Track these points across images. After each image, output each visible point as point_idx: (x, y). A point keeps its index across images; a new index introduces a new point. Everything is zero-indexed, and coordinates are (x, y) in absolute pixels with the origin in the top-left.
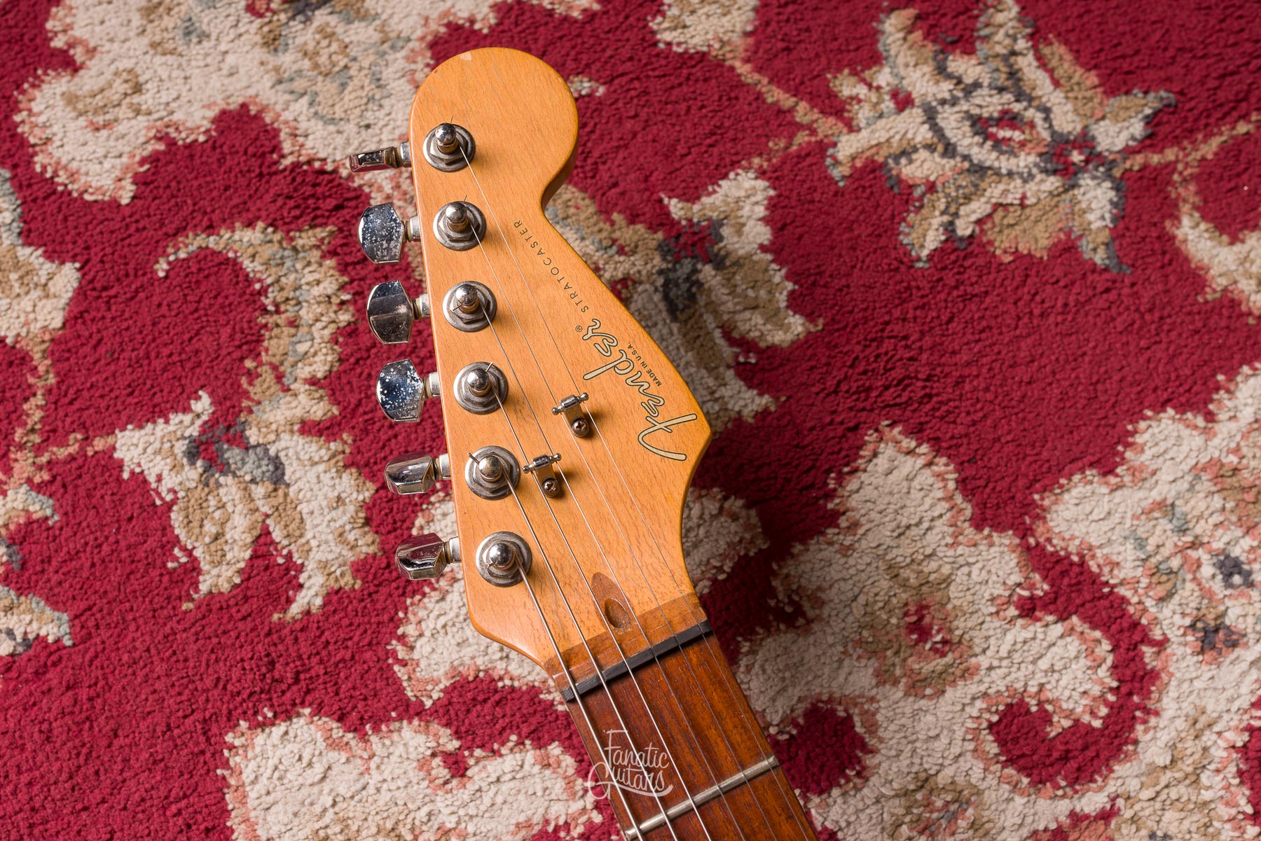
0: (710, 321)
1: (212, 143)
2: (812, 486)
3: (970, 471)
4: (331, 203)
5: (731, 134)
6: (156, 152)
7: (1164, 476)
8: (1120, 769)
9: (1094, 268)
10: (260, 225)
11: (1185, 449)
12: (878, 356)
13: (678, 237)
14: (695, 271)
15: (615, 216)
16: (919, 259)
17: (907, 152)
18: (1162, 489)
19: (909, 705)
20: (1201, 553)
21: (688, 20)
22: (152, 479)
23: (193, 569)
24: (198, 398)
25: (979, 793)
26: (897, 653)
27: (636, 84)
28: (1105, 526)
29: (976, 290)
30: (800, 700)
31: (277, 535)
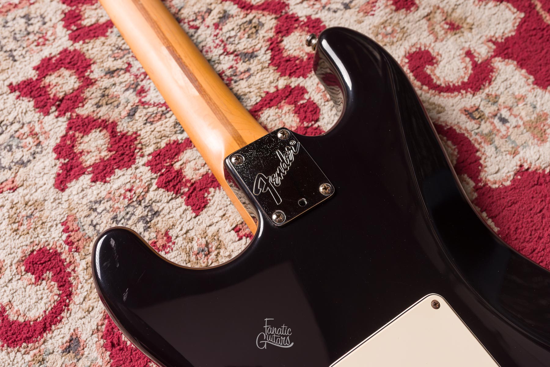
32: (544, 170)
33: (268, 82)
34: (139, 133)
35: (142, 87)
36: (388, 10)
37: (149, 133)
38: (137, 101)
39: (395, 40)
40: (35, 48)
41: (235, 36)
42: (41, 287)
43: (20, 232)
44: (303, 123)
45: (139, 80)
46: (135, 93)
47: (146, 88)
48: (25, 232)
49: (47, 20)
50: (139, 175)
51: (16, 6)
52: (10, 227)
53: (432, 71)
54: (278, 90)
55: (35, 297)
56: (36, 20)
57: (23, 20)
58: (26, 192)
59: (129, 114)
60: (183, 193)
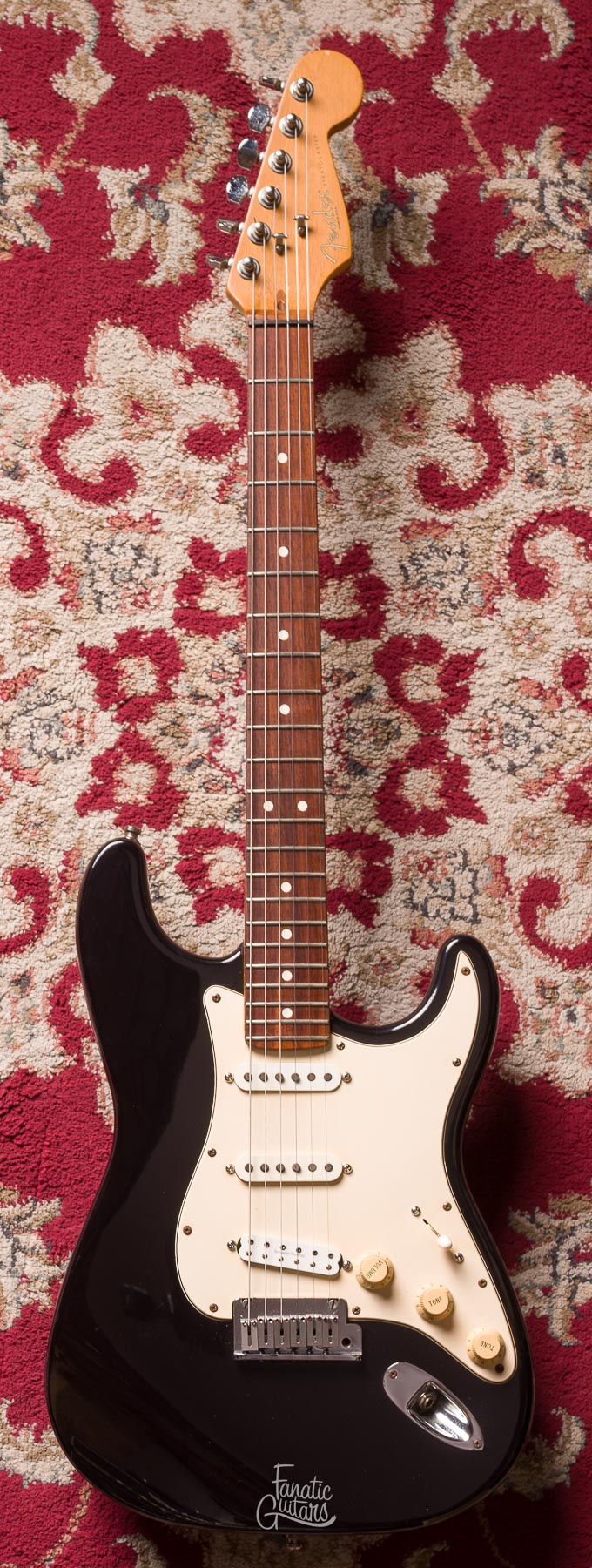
0: (388, 238)
1: (199, 45)
2: (395, 333)
3: (469, 360)
4: (241, 100)
5: (443, 152)
6: (171, 37)
7: (553, 403)
8: (463, 512)
9: (577, 297)
10: (205, 96)
11: (570, 396)
12: (455, 289)
13: (393, 191)
14: (393, 211)
15: (369, 168)
16: (498, 253)
17: (521, 200)
18: (549, 409)
19: (389, 445)
20: (550, 443)
21: (452, 84)
22: (109, 195)
23: (112, 244)
24: (144, 167)
25: (399, 493)
26: (395, 421)
27: (411, 106)
28: (515, 411)
29: (518, 281)
30: (344, 421)
31: (154, 245)
32: (565, 1093)
33: (357, 817)
34: (189, 794)
35: (221, 737)
36: (554, 805)
37: (198, 801)
38: (206, 752)
39: (533, 850)
40: (130, 607)
41: (361, 732)
42: (19, 907)
43: (21, 837)
44: (362, 890)
45: (223, 724)
46: (209, 739)
47: (226, 740)
48: (27, 841)
49: (160, 570)
50: (164, 845)
51: (133, 524)
52: (14, 825)
53: (544, 914)
54: (362, 833)
55: (8, 914)
56: (149, 563)
57: (132, 554)
58: (45, 794)
59: (189, 765)
60: (197, 893)
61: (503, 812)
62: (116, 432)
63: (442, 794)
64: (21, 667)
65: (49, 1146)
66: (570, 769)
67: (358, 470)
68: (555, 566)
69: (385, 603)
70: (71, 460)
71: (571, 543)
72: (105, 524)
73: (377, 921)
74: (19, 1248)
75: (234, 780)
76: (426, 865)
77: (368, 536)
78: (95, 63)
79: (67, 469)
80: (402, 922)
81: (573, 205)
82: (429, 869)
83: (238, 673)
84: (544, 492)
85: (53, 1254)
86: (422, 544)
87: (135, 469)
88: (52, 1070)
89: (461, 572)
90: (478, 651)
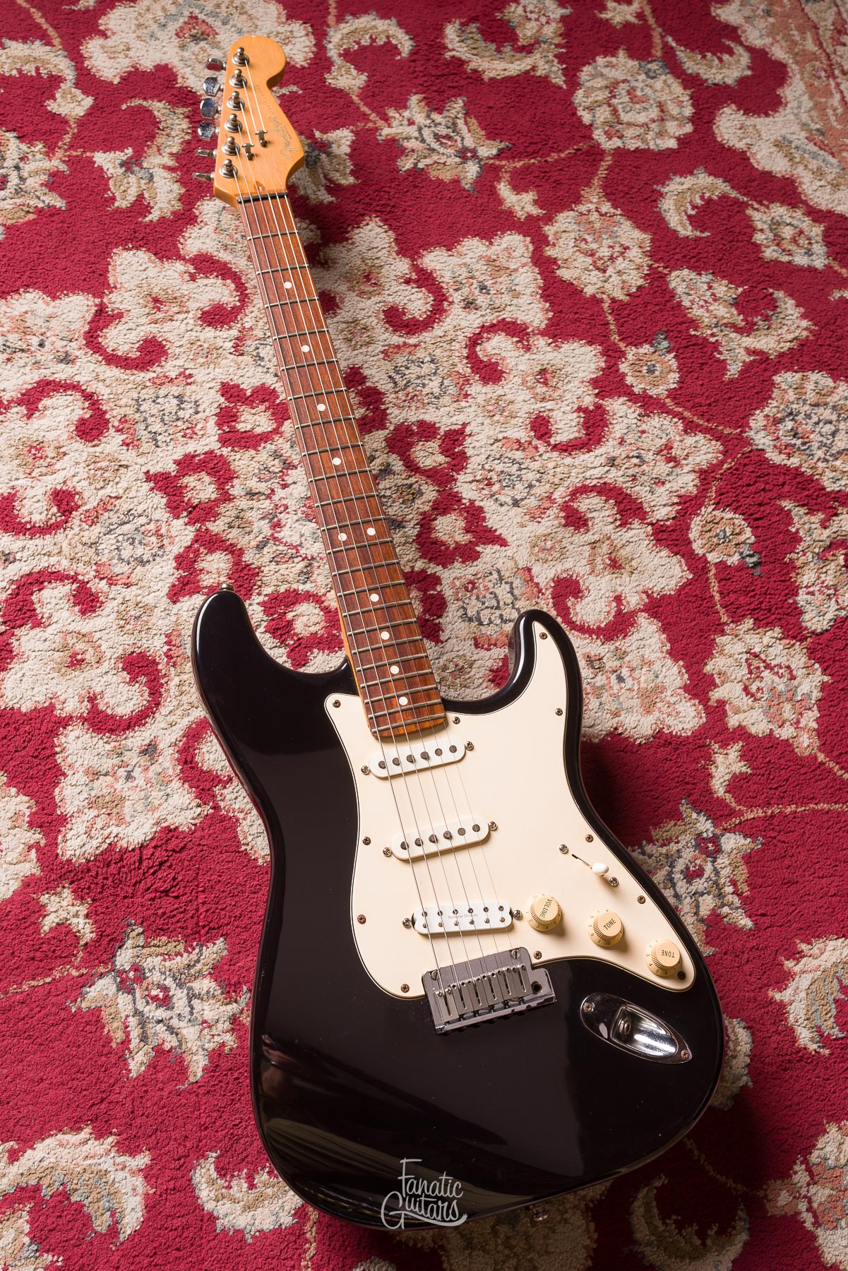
0: (320, 171)
1: (152, 74)
2: (342, 228)
3: (400, 237)
4: (191, 102)
5: (344, 116)
7: (468, 256)
8: (424, 334)
9: (464, 190)
10: (164, 102)
11: (479, 250)
12: (377, 196)
13: (316, 143)
14: (319, 155)
16: (401, 171)
17: (407, 138)
18: (467, 260)
19: (358, 298)
20: (475, 281)
21: (339, 78)
22: (105, 169)
23: (113, 199)
24: (128, 149)
25: (373, 329)
26: (357, 283)
27: (314, 93)
28: (443, 265)
29: (420, 185)
31: (146, 195)
32: (635, 740)
33: (406, 560)
34: (262, 569)
35: (279, 521)
36: (556, 522)
37: (272, 573)
38: (269, 534)
39: (550, 558)
40: (181, 439)
41: (390, 497)
42: (134, 688)
43: (125, 630)
44: (425, 615)
45: (278, 511)
46: (269, 525)
47: (283, 522)
48: (130, 632)
49: (200, 409)
51: (171, 381)
52: (117, 622)
53: (574, 604)
54: (412, 571)
55: (126, 695)
56: (190, 406)
57: (175, 402)
58: (138, 592)
59: (258, 546)
60: (288, 645)
61: (518, 535)
62: (143, 320)
63: (467, 530)
64: (98, 498)
65: (203, 891)
66: (560, 495)
67: (338, 318)
68: (503, 359)
69: (383, 403)
70: (111, 344)
71: (510, 342)
72: (148, 384)
73: (443, 637)
74: (194, 995)
75: (298, 551)
76: (470, 586)
77: (358, 361)
78: (78, 92)
79: (109, 350)
80: (463, 634)
81: (444, 137)
82: (474, 588)
83: (281, 471)
84: (479, 313)
85: (229, 992)
86: (401, 360)
87: (164, 343)
88: (193, 821)
89: (435, 374)
90: (465, 425)
